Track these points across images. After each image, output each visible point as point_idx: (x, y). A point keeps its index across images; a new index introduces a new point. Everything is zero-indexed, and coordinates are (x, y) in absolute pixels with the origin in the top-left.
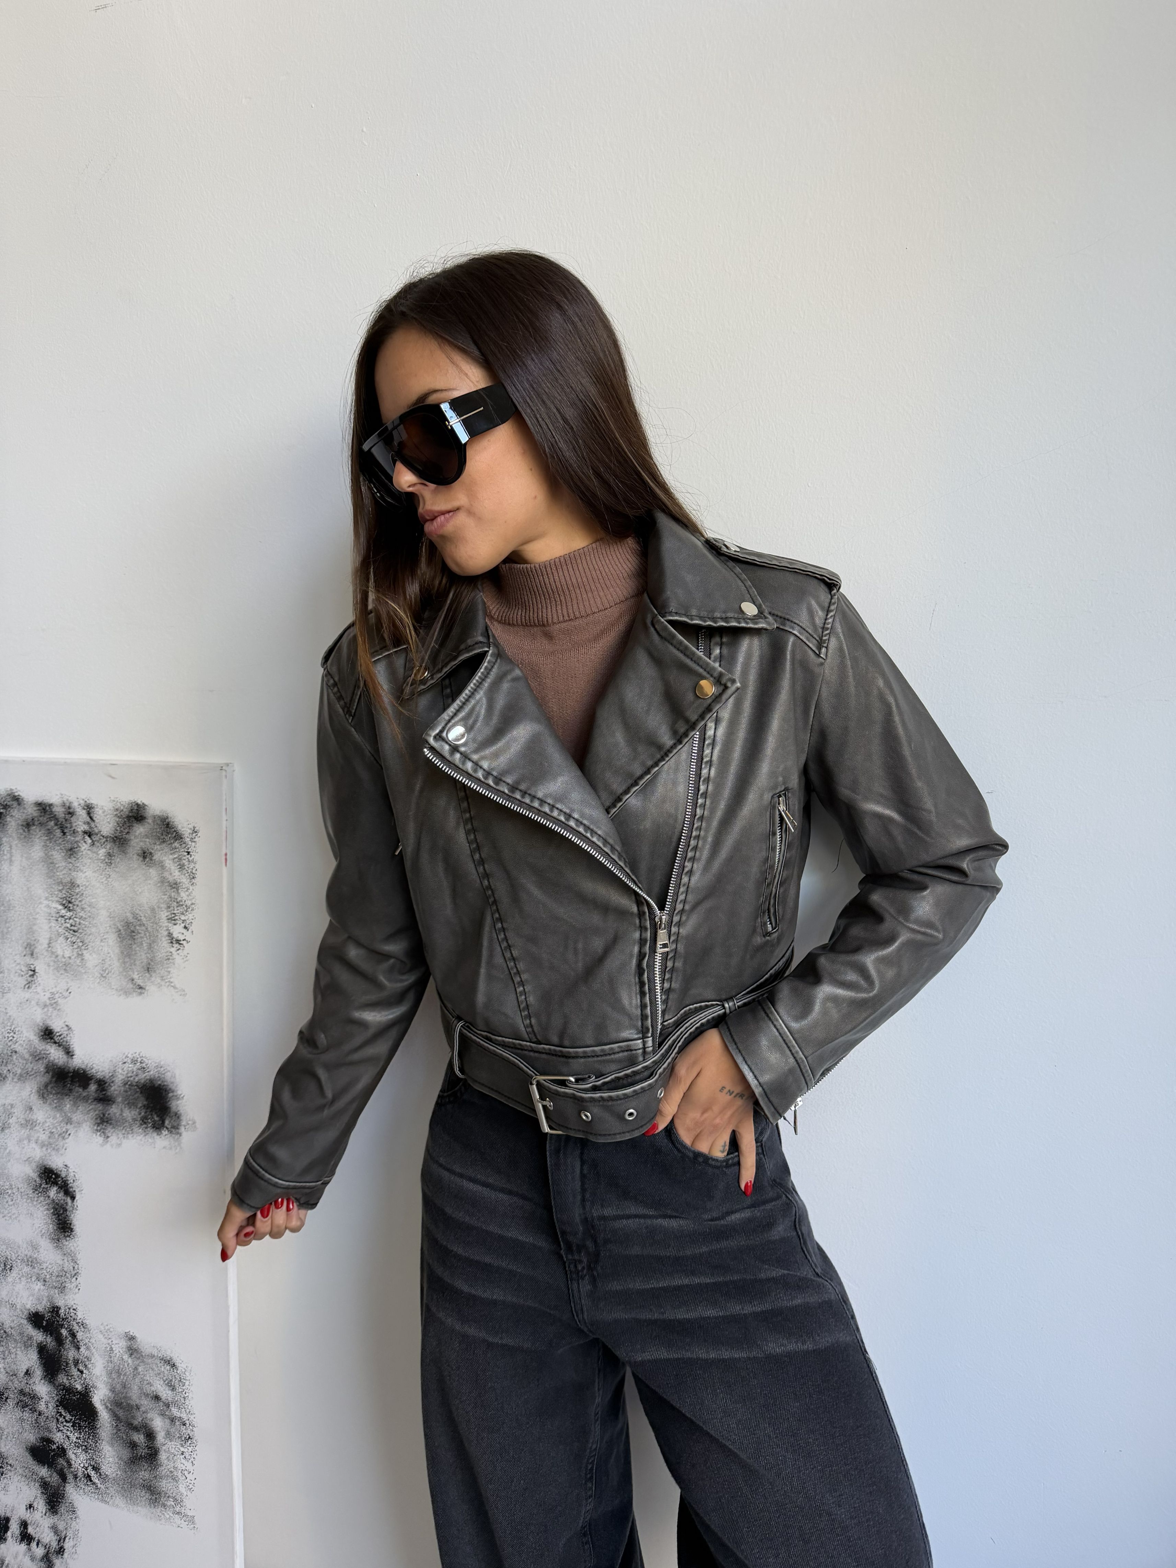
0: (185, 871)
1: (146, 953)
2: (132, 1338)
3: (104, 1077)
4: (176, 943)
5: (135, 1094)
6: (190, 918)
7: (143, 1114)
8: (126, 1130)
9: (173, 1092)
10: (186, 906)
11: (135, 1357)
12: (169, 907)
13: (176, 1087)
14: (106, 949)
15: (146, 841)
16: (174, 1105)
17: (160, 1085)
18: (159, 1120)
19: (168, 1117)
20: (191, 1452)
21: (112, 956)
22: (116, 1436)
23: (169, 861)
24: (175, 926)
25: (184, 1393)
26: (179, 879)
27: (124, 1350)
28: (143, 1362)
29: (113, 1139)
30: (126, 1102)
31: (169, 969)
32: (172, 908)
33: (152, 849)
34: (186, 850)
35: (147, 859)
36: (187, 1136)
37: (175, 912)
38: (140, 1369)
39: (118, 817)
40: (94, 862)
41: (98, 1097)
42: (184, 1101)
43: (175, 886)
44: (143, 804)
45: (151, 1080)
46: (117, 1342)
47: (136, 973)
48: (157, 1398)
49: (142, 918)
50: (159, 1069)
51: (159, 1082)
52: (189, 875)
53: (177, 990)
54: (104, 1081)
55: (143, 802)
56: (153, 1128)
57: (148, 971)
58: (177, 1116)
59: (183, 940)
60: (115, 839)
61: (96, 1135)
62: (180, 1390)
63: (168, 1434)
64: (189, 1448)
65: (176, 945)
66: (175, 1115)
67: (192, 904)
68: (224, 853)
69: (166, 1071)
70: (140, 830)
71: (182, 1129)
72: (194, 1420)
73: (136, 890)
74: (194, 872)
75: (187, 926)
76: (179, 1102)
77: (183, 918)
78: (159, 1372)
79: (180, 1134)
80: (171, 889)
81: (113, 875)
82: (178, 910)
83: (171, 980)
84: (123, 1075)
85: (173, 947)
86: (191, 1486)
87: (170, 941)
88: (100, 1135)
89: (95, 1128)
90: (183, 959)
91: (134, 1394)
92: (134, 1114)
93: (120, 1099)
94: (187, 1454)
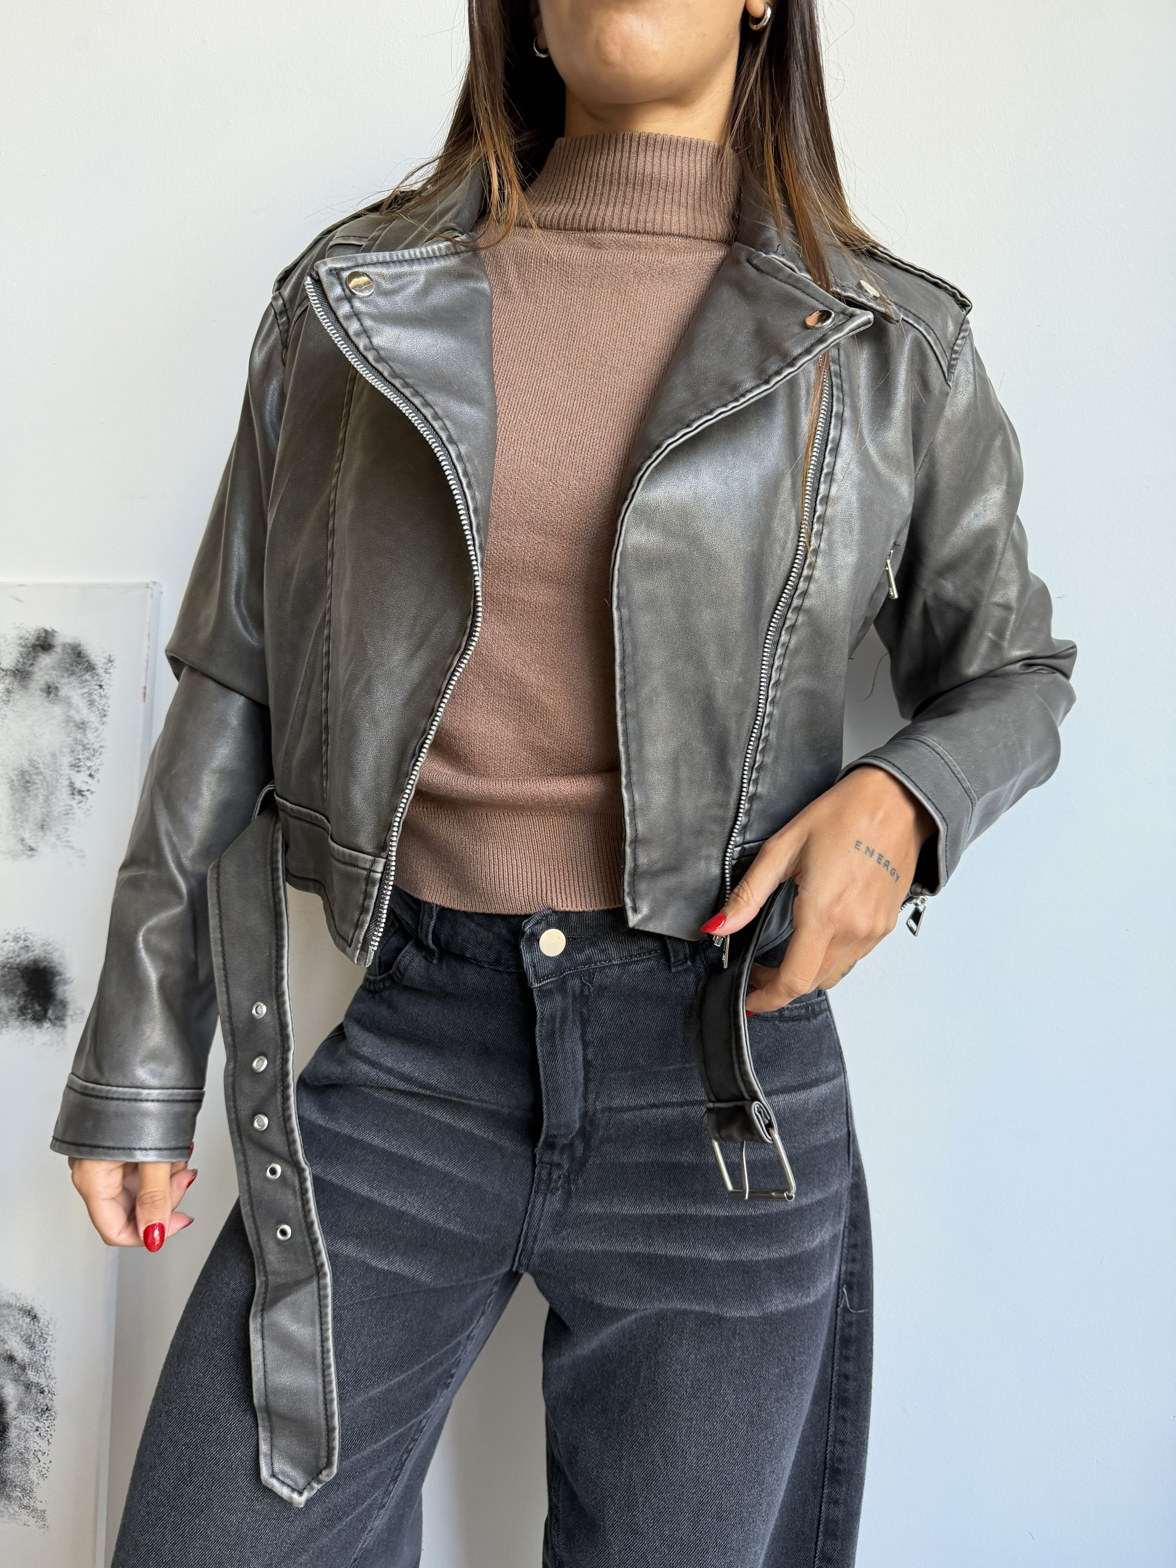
0: (95, 708)
1: (41, 808)
4: (78, 795)
5: (15, 978)
6: (97, 764)
7: (22, 1002)
9: (60, 975)
10: (94, 750)
12: (73, 752)
13: (65, 968)
15: (51, 674)
16: (59, 991)
17: (45, 967)
18: (41, 1010)
19: (52, 1006)
20: (48, 1427)
21: (1, 812)
23: (77, 698)
24: (78, 775)
25: (45, 1351)
26: (88, 718)
30: (2, 989)
31: (67, 826)
32: (76, 753)
33: (59, 683)
34: (99, 683)
35: (52, 695)
36: (73, 1027)
37: (80, 757)
39: (22, 646)
42: (72, 985)
43: (82, 726)
44: (53, 630)
45: (35, 962)
47: (28, 832)
48: (11, 1359)
49: (40, 765)
50: (46, 947)
51: (45, 964)
52: (100, 713)
53: (74, 851)
55: (53, 628)
56: (33, 1019)
57: (42, 829)
58: (63, 1004)
59: (88, 790)
60: (17, 672)
62: (40, 1348)
63: (21, 1405)
64: (45, 1422)
65: (78, 798)
66: (59, 1003)
67: (101, 747)
68: (143, 685)
69: (53, 949)
70: (46, 660)
71: (68, 1019)
72: (54, 1386)
73: (35, 732)
74: (106, 708)
75: (93, 774)
76: (66, 987)
77: (89, 764)
78: (16, 1325)
79: (64, 1027)
80: (77, 730)
81: (10, 714)
82: (83, 755)
83: (69, 839)
84: (2, 956)
85: (74, 799)
86: (44, 1471)
87: (70, 792)
90: (85, 813)
92: (12, 1004)
94: (42, 1431)
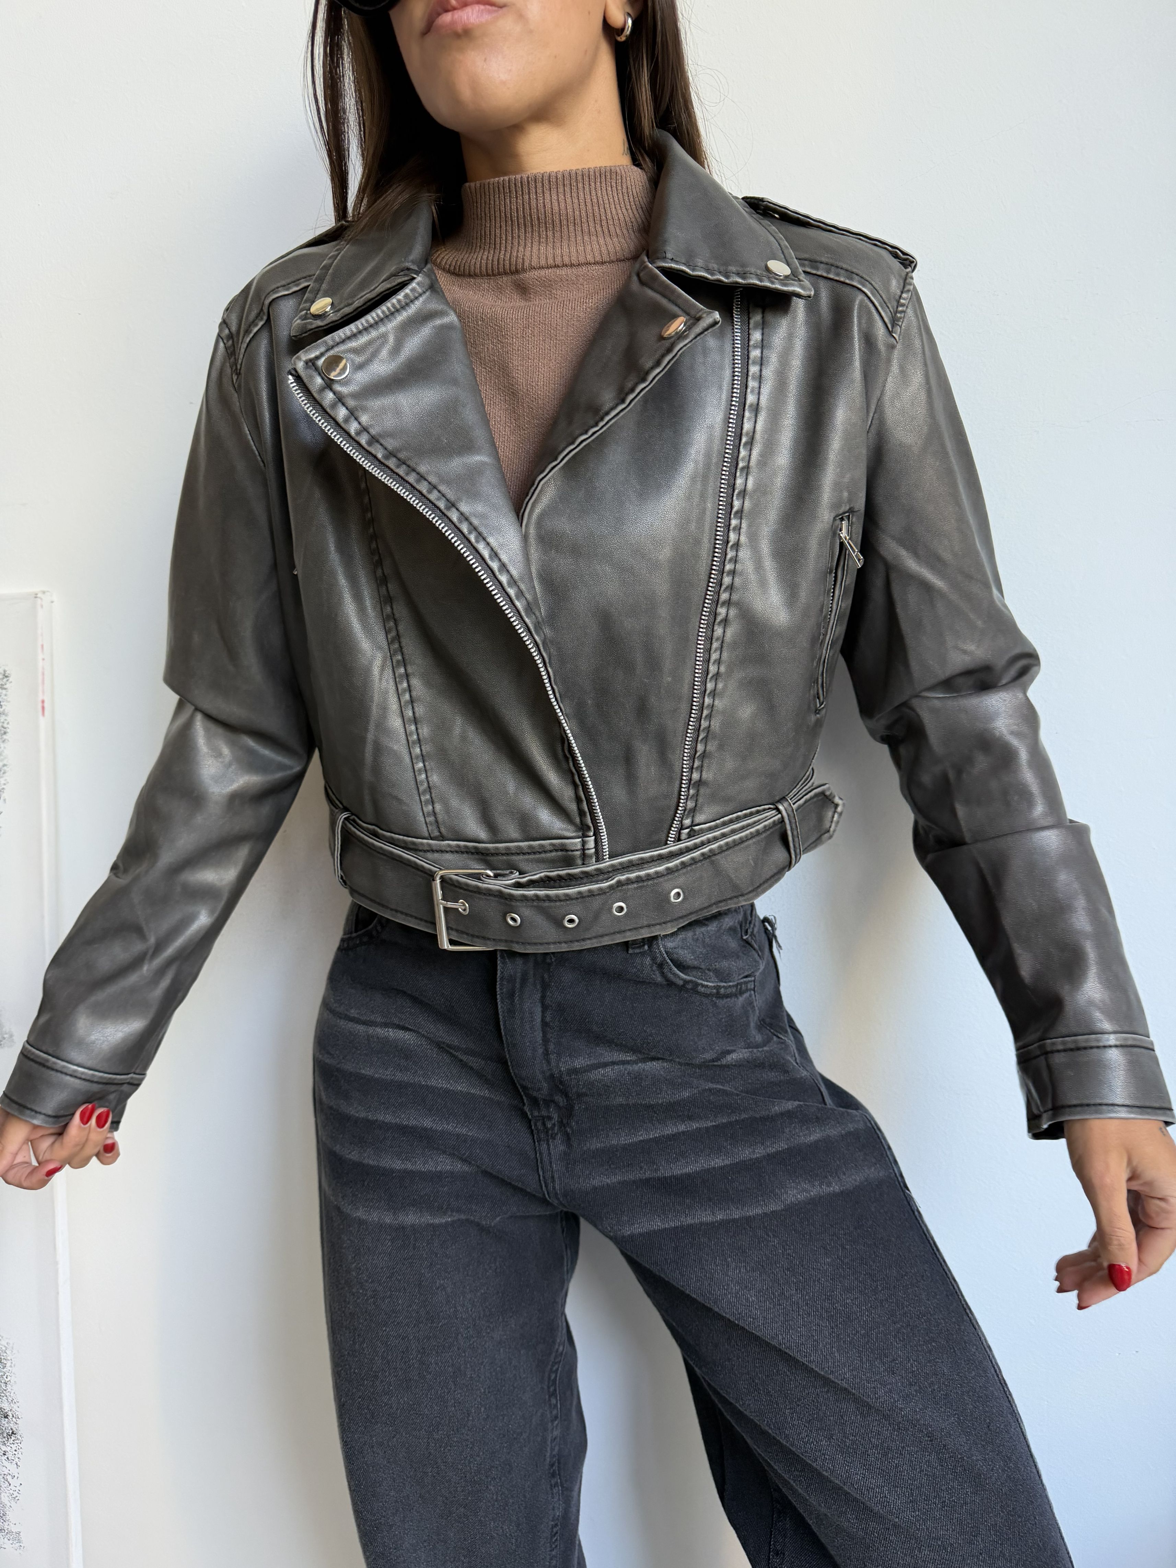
20: (16, 1450)
64: (12, 1445)
72: (18, 1409)
86: (16, 1494)
94: (10, 1455)
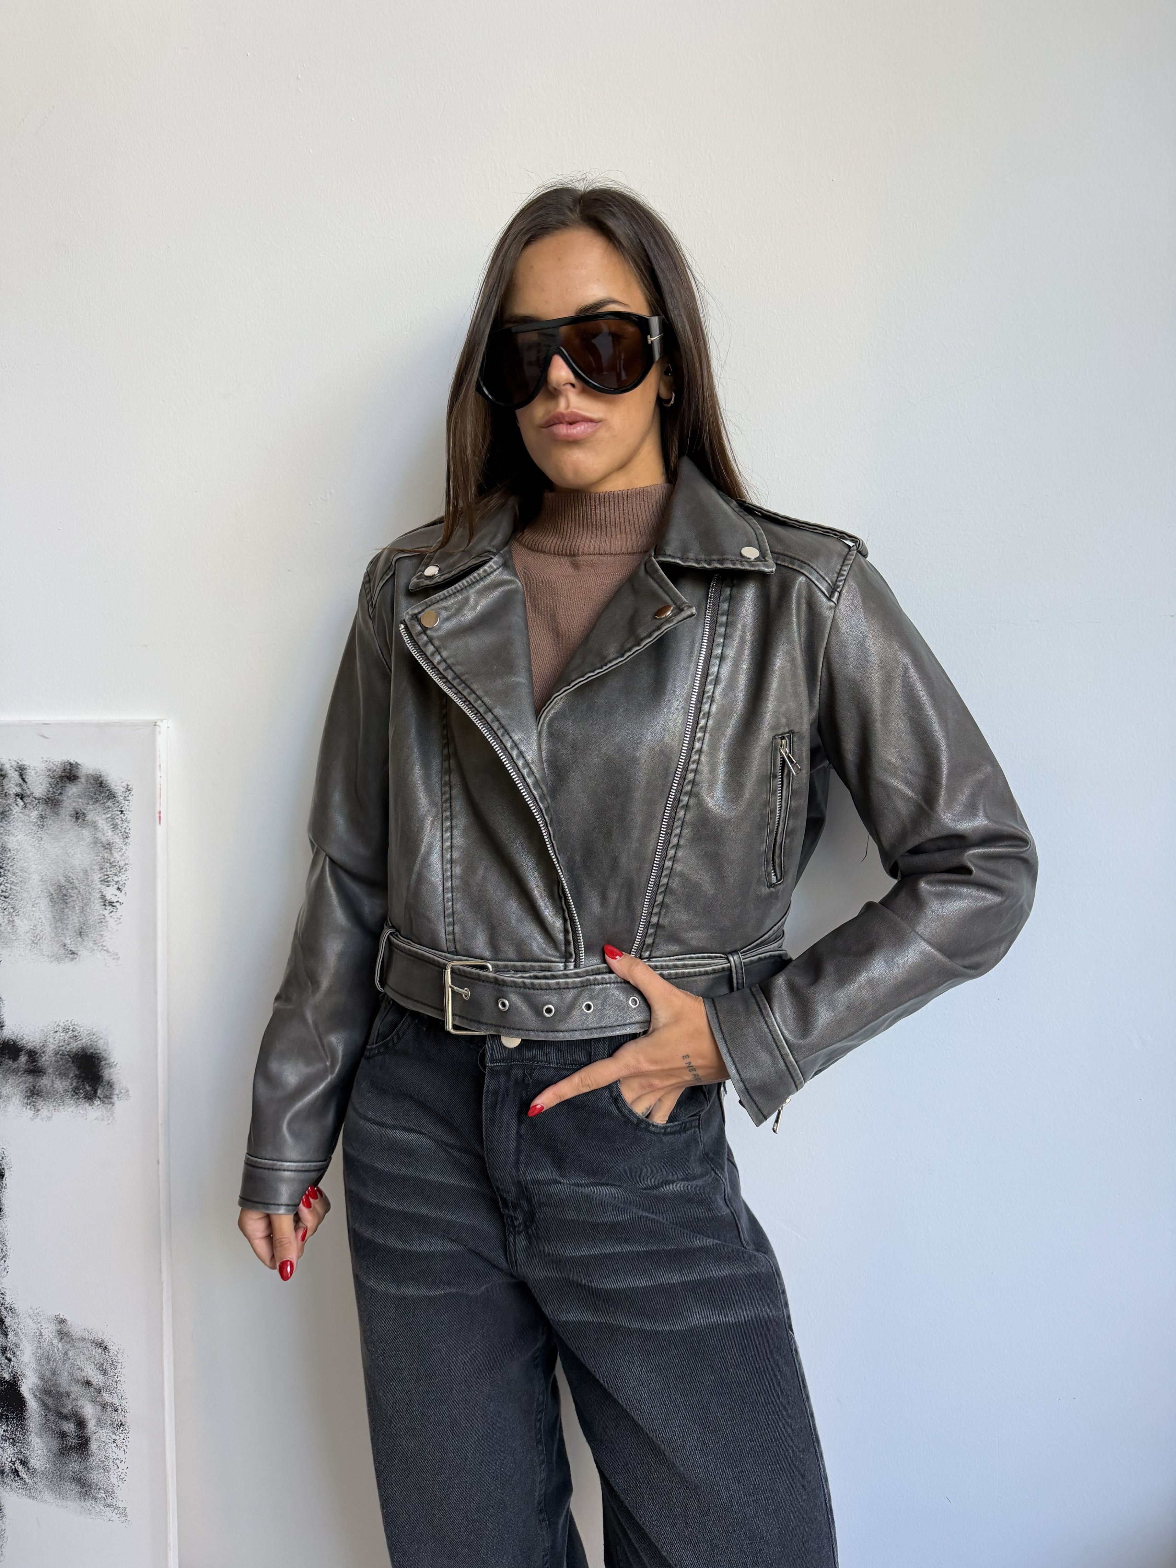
0: (118, 831)
1: (78, 917)
2: (63, 1321)
3: (35, 1048)
4: (109, 905)
5: (67, 1064)
6: (123, 879)
7: (74, 1084)
8: (57, 1102)
9: (105, 1060)
10: (119, 867)
11: (66, 1341)
12: (102, 869)
13: (109, 1055)
14: (38, 914)
15: (78, 802)
16: (107, 1074)
17: (92, 1053)
18: (92, 1090)
19: (100, 1087)
20: (124, 1439)
21: (44, 921)
22: (45, 1426)
23: (102, 823)
24: (107, 888)
25: (116, 1377)
26: (113, 839)
27: (54, 1334)
28: (74, 1346)
29: (44, 1112)
30: (57, 1073)
31: (102, 933)
32: (105, 870)
33: (85, 809)
34: (120, 809)
35: (80, 820)
36: (120, 1105)
37: (108, 873)
38: (70, 1354)
39: (51, 777)
40: (25, 825)
41: (28, 1068)
42: (116, 1069)
43: (108, 846)
44: (76, 763)
45: (83, 1049)
46: (47, 1326)
47: (68, 938)
48: (88, 1383)
49: (74, 881)
50: (91, 1037)
51: (91, 1051)
52: (123, 835)
53: (110, 954)
54: (34, 1052)
55: (76, 761)
56: (85, 1098)
57: (81, 935)
58: (110, 1085)
59: (117, 902)
60: (48, 800)
61: (26, 1108)
62: (112, 1374)
63: (100, 1421)
64: (121, 1435)
65: (109, 908)
66: (108, 1084)
67: (126, 864)
68: (158, 811)
69: (98, 1038)
70: (73, 790)
71: (115, 1097)
72: (126, 1405)
73: (68, 852)
74: (127, 831)
75: (120, 887)
76: (112, 1070)
77: (116, 879)
78: (90, 1355)
79: (113, 1104)
80: (104, 850)
81: (45, 837)
82: (111, 871)
83: (104, 944)
84: (54, 1044)
85: (106, 909)
86: (123, 1476)
87: (103, 904)
88: (30, 1109)
89: (25, 1101)
90: (116, 921)
91: (64, 1381)
92: (66, 1085)
93: (51, 1070)
94: (118, 1442)
